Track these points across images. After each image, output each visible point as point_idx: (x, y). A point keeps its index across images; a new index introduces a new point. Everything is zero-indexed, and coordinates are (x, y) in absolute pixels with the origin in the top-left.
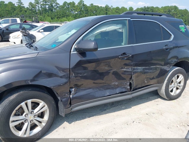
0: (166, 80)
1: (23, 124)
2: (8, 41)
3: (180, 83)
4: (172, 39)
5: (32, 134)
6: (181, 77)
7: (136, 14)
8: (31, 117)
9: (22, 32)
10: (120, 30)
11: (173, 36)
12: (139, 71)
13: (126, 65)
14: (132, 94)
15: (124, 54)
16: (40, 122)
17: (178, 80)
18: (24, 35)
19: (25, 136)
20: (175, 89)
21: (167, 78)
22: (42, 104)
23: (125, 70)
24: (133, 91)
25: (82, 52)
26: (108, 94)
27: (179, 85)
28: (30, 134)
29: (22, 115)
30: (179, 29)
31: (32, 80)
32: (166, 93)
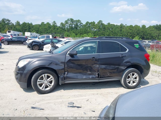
0: (124, 75)
2: (43, 50)
4: (127, 52)
7: (105, 38)
8: (46, 82)
9: (52, 45)
10: (94, 46)
11: (128, 50)
12: (103, 67)
13: (95, 63)
14: (99, 80)
15: (94, 58)
16: (50, 85)
18: (52, 47)
22: (51, 77)
23: (94, 66)
24: (100, 78)
25: (72, 55)
27: (135, 79)
28: (45, 89)
29: (42, 80)
30: (134, 46)
31: (48, 66)
32: (124, 83)
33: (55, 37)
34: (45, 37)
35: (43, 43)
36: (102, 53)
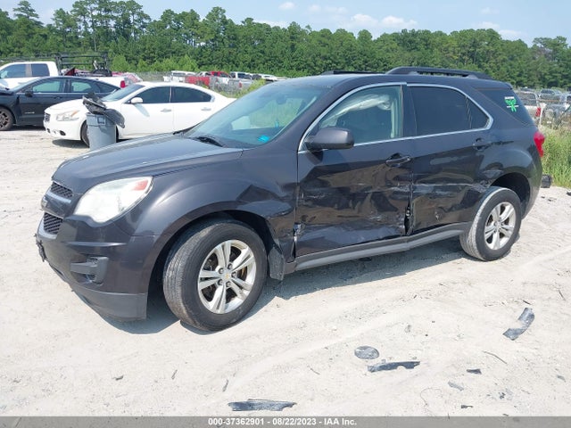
0: (479, 214)
1: (214, 288)
3: (506, 222)
4: (489, 126)
5: (228, 310)
6: (510, 210)
7: (415, 74)
8: (227, 276)
9: (88, 103)
10: (386, 108)
11: (491, 120)
12: (424, 191)
13: (398, 178)
14: (409, 241)
15: (396, 155)
16: (241, 287)
17: (504, 216)
18: (95, 113)
19: (219, 312)
20: (496, 236)
21: (480, 211)
22: (246, 251)
23: (396, 189)
24: (411, 235)
25: (316, 151)
26: (363, 239)
27: (505, 226)
28: (226, 308)
29: (214, 269)
30: (504, 105)
32: (477, 243)
33: (74, 69)
34: (29, 71)
35: (30, 95)
36: (418, 135)
